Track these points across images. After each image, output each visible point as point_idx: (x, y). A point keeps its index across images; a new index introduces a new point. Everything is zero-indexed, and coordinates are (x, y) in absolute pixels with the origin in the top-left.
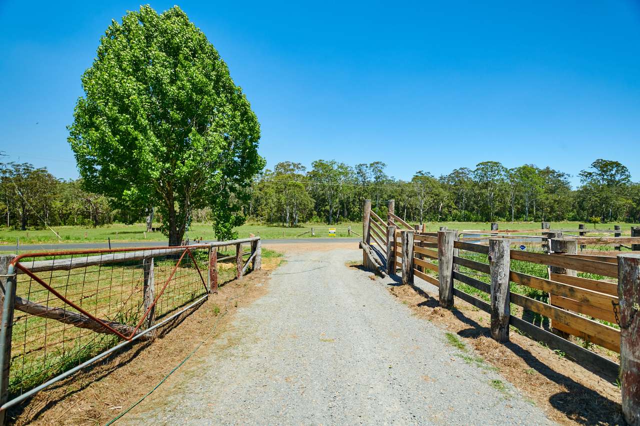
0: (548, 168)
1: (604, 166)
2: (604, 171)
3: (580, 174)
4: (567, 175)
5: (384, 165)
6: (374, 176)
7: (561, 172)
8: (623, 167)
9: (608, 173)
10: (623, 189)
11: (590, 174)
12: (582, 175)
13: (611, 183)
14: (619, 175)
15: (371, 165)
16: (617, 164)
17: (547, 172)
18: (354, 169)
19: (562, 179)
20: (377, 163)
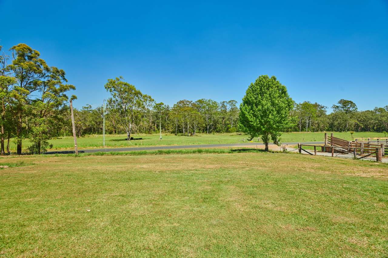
0: (316, 103)
1: (345, 103)
2: (344, 106)
3: (332, 107)
4: (326, 107)
5: (236, 102)
6: (230, 108)
7: (322, 106)
8: (354, 104)
9: (347, 107)
10: (353, 115)
11: (338, 107)
12: (334, 107)
13: (347, 112)
14: (352, 108)
15: (230, 102)
16: (351, 102)
17: (316, 105)
18: (220, 104)
19: (323, 109)
20: (233, 101)
